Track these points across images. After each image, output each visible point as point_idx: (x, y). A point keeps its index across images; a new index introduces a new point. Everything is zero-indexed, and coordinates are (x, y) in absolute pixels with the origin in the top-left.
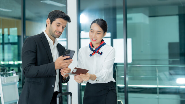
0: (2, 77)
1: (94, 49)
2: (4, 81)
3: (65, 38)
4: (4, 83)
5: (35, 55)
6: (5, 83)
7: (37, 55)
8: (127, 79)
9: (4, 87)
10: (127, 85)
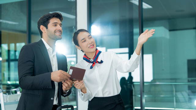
0: (5, 95)
1: (92, 60)
2: (7, 99)
3: (75, 54)
4: (6, 101)
5: (33, 64)
6: (8, 102)
7: (34, 64)
8: (144, 101)
9: (6, 106)
10: (144, 108)
